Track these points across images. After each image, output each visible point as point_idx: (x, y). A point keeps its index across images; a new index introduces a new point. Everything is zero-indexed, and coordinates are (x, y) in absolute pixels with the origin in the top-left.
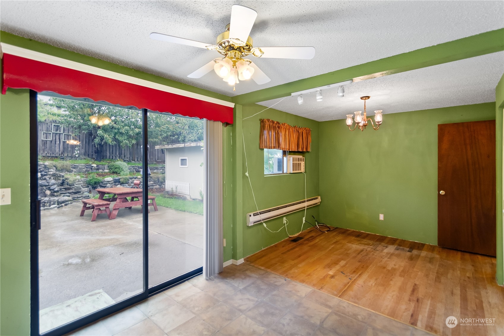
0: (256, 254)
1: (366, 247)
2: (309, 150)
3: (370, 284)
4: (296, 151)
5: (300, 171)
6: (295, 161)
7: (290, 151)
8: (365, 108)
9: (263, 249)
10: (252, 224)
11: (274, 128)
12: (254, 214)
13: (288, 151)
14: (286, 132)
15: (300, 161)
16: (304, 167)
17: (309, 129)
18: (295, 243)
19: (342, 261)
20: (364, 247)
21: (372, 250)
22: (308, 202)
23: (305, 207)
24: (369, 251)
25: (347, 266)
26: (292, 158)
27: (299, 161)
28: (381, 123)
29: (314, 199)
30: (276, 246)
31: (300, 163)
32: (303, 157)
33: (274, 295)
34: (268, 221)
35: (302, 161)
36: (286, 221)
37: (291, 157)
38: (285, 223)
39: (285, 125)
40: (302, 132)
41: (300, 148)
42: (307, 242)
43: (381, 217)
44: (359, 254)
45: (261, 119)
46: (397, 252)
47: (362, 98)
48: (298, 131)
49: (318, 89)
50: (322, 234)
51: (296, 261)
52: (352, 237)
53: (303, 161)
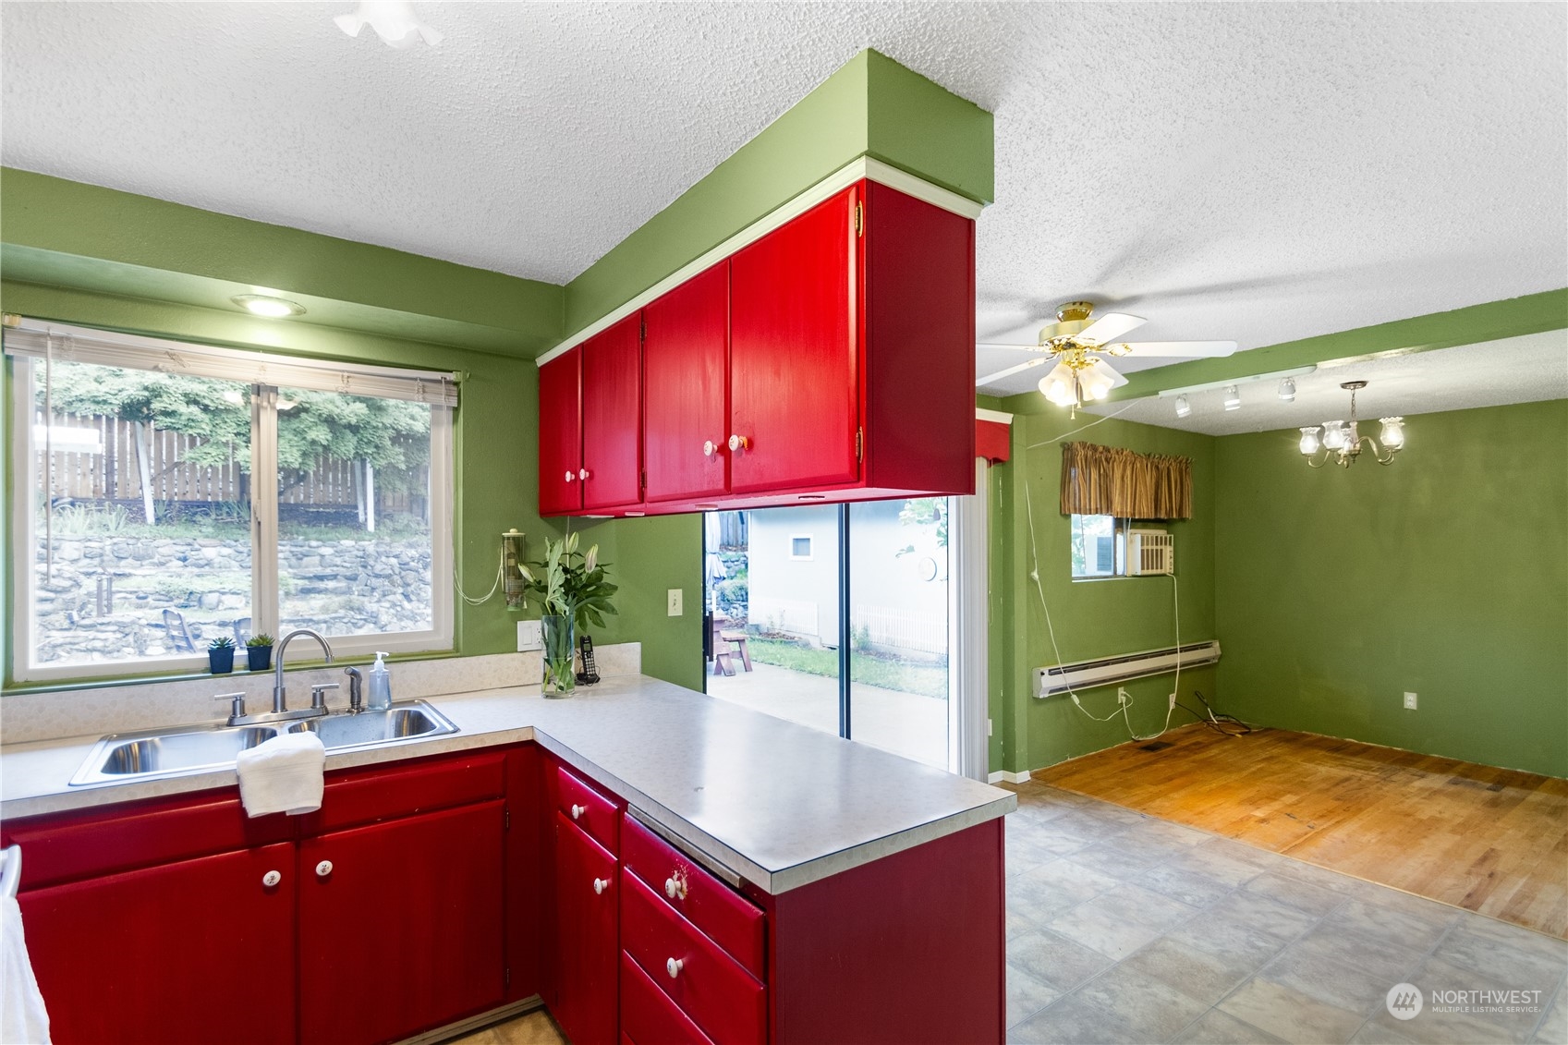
0: (1054, 767)
1: (1359, 773)
2: (1188, 514)
3: (1364, 839)
4: (1153, 517)
5: (1163, 572)
6: (1148, 545)
7: (1137, 517)
8: (1353, 411)
9: (1069, 759)
10: (1047, 695)
11: (1098, 463)
12: (1050, 671)
13: (1128, 520)
14: (1124, 470)
15: (1161, 544)
16: (1172, 560)
17: (1187, 460)
18: (1152, 753)
19: (1289, 796)
20: (1354, 774)
21: (1378, 780)
22: (1183, 653)
23: (1176, 667)
24: (1368, 782)
25: (1303, 804)
26: (1139, 536)
27: (1157, 545)
28: (1399, 448)
29: (1202, 648)
30: (1101, 756)
31: (1161, 550)
32: (1168, 533)
33: (1122, 837)
34: (1084, 690)
35: (1166, 544)
36: (1124, 699)
37: (1137, 536)
38: (1122, 703)
39: (1124, 453)
40: (1168, 469)
41: (1163, 511)
42: (1186, 753)
43: (1411, 701)
44: (1337, 784)
45: (1066, 443)
46: (1452, 788)
47: (1344, 386)
48: (1157, 467)
49: (1229, 383)
50: (1227, 739)
51: (1162, 787)
52: (1316, 751)
53: (1170, 544)
